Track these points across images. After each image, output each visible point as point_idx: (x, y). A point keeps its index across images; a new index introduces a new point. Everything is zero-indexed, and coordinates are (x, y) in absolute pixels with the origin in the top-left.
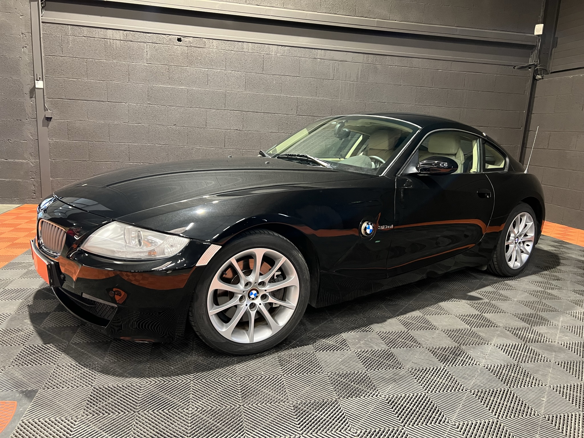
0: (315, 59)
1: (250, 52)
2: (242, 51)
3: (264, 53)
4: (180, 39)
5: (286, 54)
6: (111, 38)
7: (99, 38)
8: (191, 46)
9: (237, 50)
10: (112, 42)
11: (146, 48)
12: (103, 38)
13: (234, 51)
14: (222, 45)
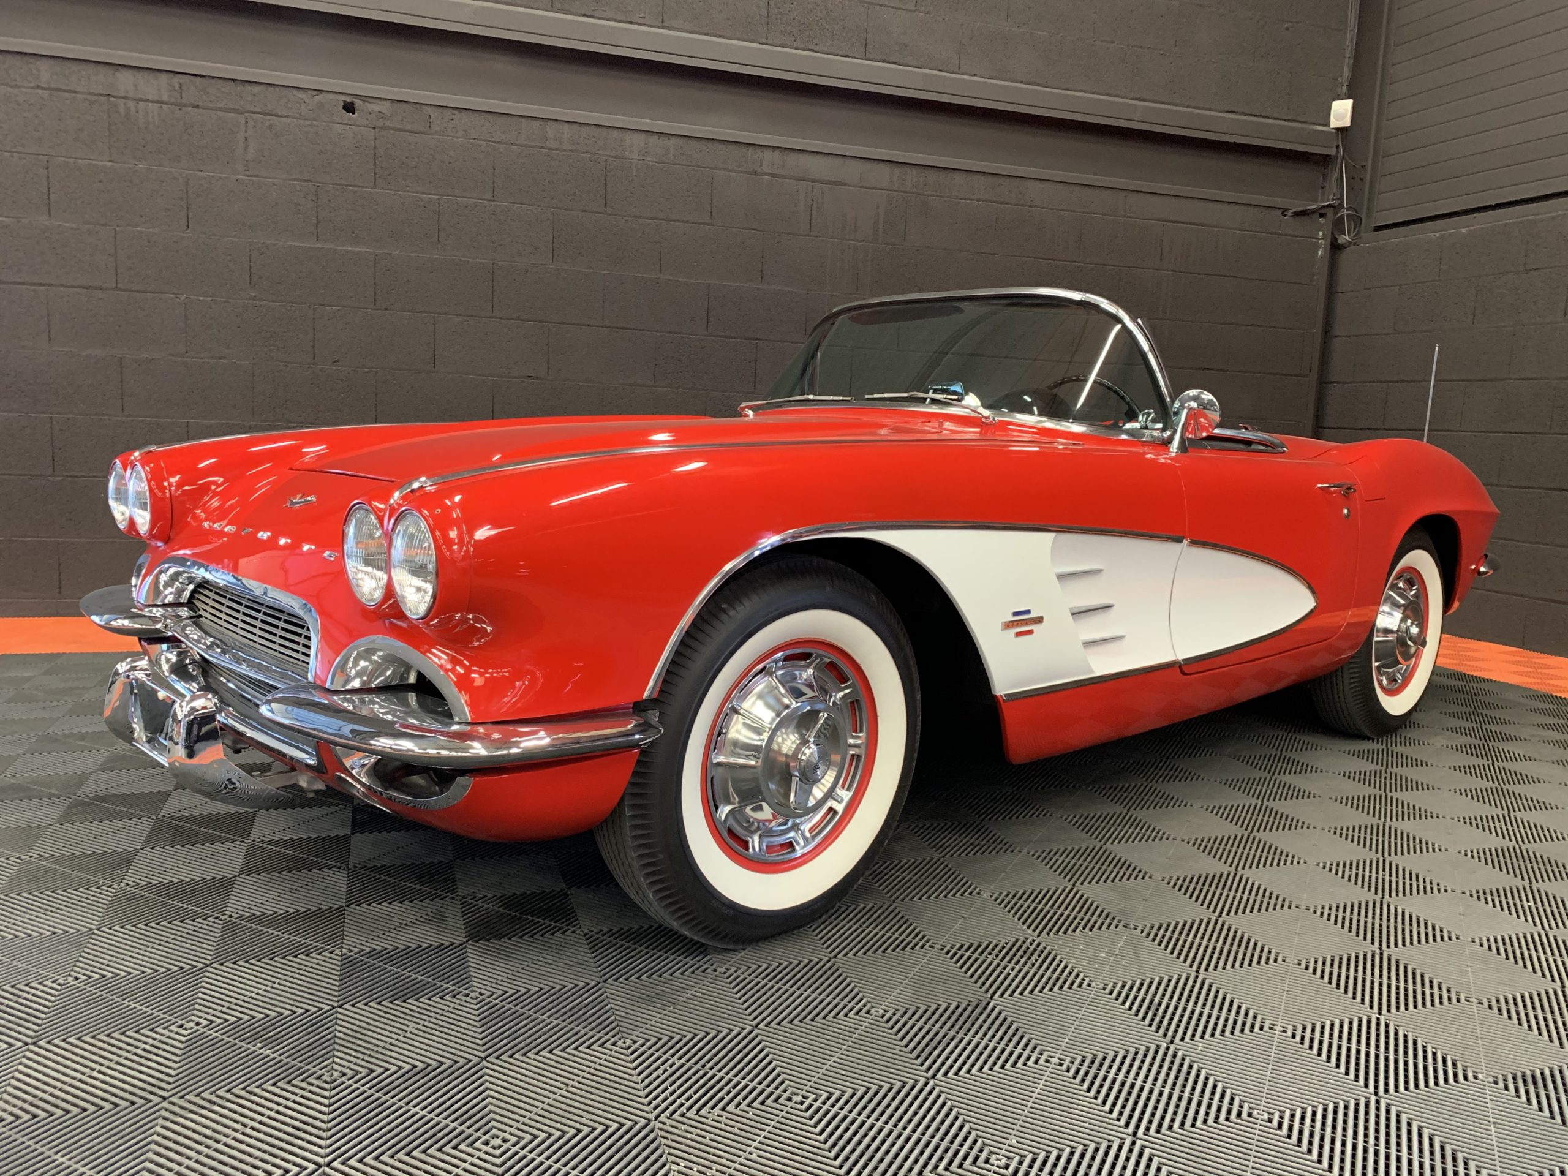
0: (756, 173)
1: (565, 150)
2: (542, 147)
3: (608, 153)
4: (352, 104)
5: (672, 157)
6: (128, 95)
7: (90, 94)
8: (383, 128)
9: (527, 143)
10: (133, 109)
11: (243, 128)
12: (101, 95)
13: (516, 145)
14: (483, 126)
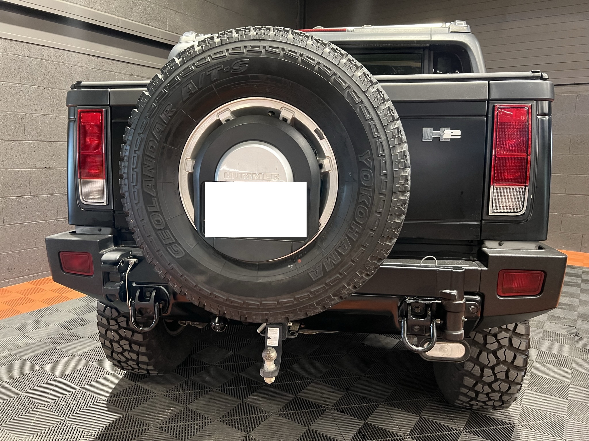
1: (52, 61)
2: (42, 59)
9: (35, 56)
13: (30, 57)
14: (12, 47)
